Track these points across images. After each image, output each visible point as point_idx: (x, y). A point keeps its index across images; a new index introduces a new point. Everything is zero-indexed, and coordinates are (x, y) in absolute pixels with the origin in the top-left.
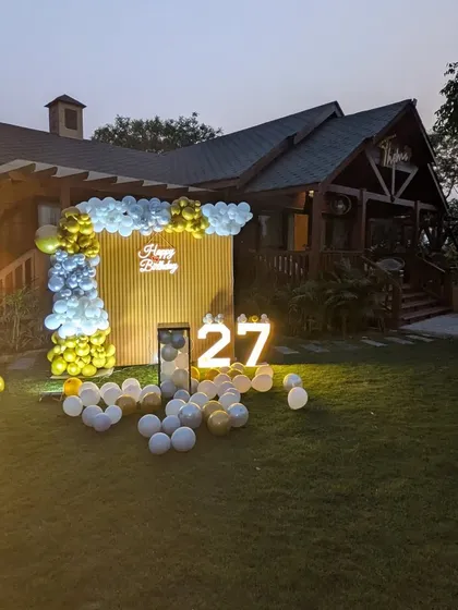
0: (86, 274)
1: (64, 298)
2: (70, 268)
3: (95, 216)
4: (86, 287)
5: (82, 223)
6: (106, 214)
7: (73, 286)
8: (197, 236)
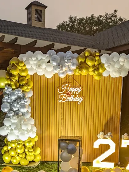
0: (23, 102)
1: (9, 117)
2: (13, 98)
3: (29, 63)
4: (23, 110)
5: (20, 68)
6: (35, 62)
7: (15, 109)
8: (97, 78)
